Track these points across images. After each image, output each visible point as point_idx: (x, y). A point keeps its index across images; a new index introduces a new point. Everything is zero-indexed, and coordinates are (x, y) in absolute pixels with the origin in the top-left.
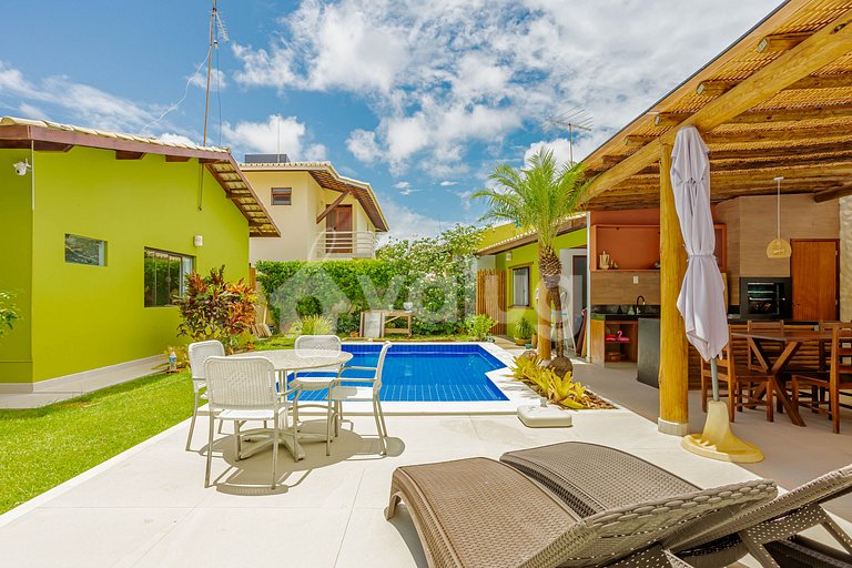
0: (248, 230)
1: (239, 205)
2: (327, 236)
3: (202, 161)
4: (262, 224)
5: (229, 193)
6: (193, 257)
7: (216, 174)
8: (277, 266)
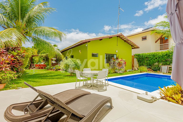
0: (131, 48)
1: (128, 43)
2: (160, 45)
3: (117, 36)
4: (134, 46)
5: (125, 41)
6: (116, 54)
7: (121, 38)
8: (139, 55)
